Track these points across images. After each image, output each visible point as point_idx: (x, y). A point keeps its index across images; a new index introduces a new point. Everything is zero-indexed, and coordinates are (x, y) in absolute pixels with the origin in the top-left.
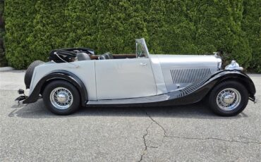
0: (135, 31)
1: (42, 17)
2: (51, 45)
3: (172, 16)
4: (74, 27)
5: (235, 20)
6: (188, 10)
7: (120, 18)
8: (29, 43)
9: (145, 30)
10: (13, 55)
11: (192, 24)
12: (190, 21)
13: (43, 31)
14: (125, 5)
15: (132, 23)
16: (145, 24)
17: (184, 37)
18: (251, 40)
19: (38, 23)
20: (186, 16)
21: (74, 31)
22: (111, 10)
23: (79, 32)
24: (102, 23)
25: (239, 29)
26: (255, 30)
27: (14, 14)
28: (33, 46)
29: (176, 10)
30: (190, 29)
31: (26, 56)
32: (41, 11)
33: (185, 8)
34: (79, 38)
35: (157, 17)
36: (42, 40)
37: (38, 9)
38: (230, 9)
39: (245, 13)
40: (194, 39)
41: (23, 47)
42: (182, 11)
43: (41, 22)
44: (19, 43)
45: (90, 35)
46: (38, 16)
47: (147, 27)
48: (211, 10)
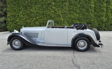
0: (58, 17)
1: (23, 12)
2: (26, 23)
3: (71, 12)
4: (35, 16)
5: (92, 13)
6: (76, 10)
7: (53, 13)
8: (17, 22)
9: (62, 17)
10: (11, 26)
11: (77, 15)
12: (77, 14)
13: (23, 18)
14: (54, 8)
15: (57, 14)
16: (62, 15)
17: (75, 19)
18: (97, 20)
19: (21, 14)
20: (76, 12)
21: (35, 17)
22: (49, 10)
23: (37, 18)
24: (46, 15)
25: (93, 16)
26: (98, 17)
27: (11, 11)
28: (19, 23)
29: (72, 10)
30: (77, 17)
31: (16, 27)
32: (22, 10)
33: (75, 9)
34: (37, 20)
35: (66, 12)
36: (23, 21)
37: (21, 9)
38: (90, 10)
39: (95, 11)
40: (78, 20)
41: (15, 24)
42: (74, 10)
43: (22, 14)
44: (13, 22)
45: (41, 19)
46: (21, 12)
47: (62, 16)
48: (84, 10)
